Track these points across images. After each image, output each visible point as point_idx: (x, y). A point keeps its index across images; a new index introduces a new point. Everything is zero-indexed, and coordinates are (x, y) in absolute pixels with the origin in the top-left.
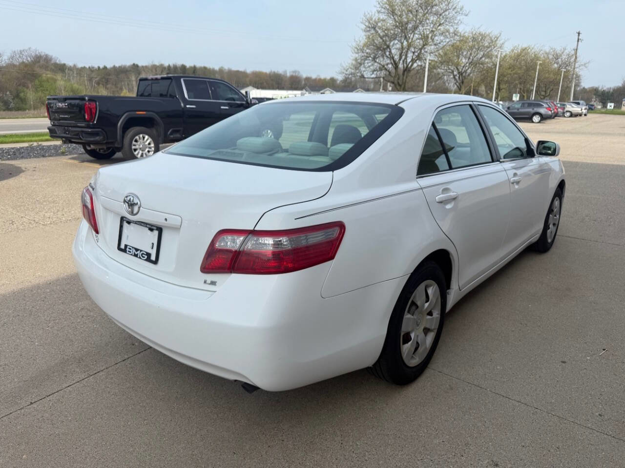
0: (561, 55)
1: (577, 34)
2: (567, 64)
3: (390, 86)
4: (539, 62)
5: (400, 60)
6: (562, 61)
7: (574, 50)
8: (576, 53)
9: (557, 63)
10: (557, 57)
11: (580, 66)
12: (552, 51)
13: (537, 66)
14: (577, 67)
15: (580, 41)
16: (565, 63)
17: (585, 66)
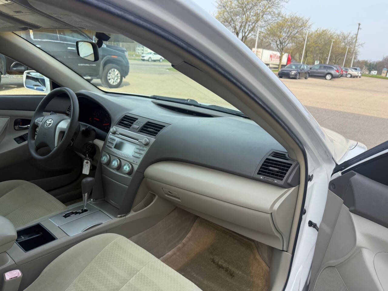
0: (347, 37)
1: (358, 25)
2: (350, 43)
4: (333, 40)
6: (347, 41)
7: (355, 34)
8: (356, 37)
9: (344, 42)
10: (345, 38)
11: (358, 46)
12: (341, 34)
13: (331, 42)
14: (357, 46)
15: (360, 29)
16: (349, 43)
17: (362, 45)
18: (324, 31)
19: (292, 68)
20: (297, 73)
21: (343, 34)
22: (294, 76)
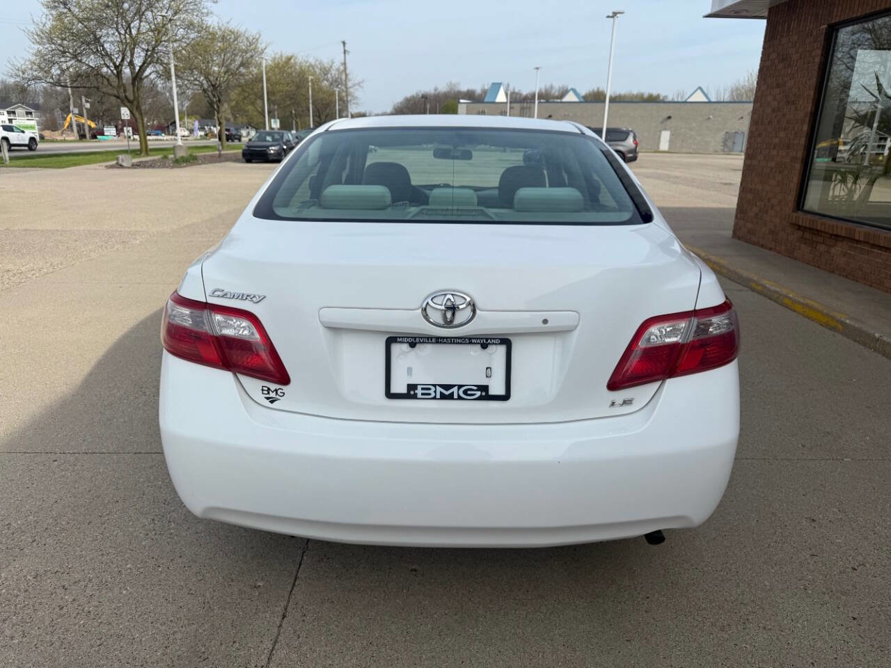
0: (329, 70)
1: (342, 44)
3: (87, 102)
4: (310, 78)
5: (123, 60)
6: (332, 78)
7: (342, 64)
8: (345, 69)
9: (327, 80)
10: (326, 71)
11: (354, 86)
12: (317, 63)
13: (308, 82)
14: (351, 87)
15: (347, 53)
16: (336, 81)
17: (360, 86)
18: (289, 59)
19: (266, 141)
20: (279, 149)
21: (320, 64)
22: (276, 156)
